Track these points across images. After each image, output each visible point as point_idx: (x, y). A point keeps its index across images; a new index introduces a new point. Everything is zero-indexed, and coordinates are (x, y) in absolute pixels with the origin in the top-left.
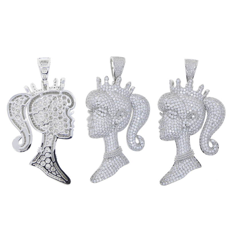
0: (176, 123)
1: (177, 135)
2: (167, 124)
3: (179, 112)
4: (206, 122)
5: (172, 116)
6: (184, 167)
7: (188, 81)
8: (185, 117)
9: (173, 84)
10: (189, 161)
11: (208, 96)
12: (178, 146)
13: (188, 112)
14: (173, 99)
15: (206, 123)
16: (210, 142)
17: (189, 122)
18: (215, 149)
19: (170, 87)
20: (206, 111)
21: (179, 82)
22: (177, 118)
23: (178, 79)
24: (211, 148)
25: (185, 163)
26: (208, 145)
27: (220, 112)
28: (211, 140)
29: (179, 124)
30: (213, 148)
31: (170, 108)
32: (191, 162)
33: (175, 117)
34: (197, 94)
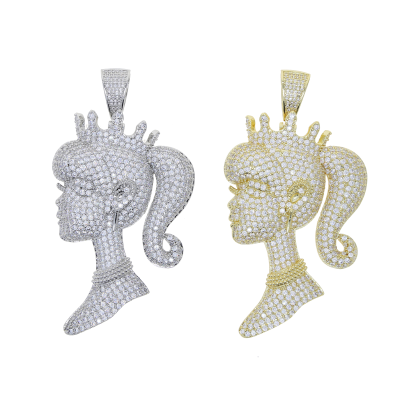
0: (91, 205)
1: (94, 229)
2: (73, 207)
3: (96, 182)
4: (154, 200)
5: (83, 192)
6: (111, 295)
7: (112, 116)
8: (109, 192)
9: (83, 122)
10: (122, 283)
11: (156, 144)
12: (98, 251)
13: (115, 181)
14: (82, 156)
15: (155, 202)
16: (164, 239)
17: (119, 202)
18: (175, 255)
19: (77, 130)
20: (154, 175)
21: (94, 117)
22: (92, 194)
23: (92, 112)
24: (168, 253)
25: (113, 287)
26: (161, 248)
27: (183, 177)
28: (166, 236)
29: (98, 207)
30: (171, 253)
31: (76, 174)
32: (126, 285)
33: (89, 193)
34: (133, 141)
